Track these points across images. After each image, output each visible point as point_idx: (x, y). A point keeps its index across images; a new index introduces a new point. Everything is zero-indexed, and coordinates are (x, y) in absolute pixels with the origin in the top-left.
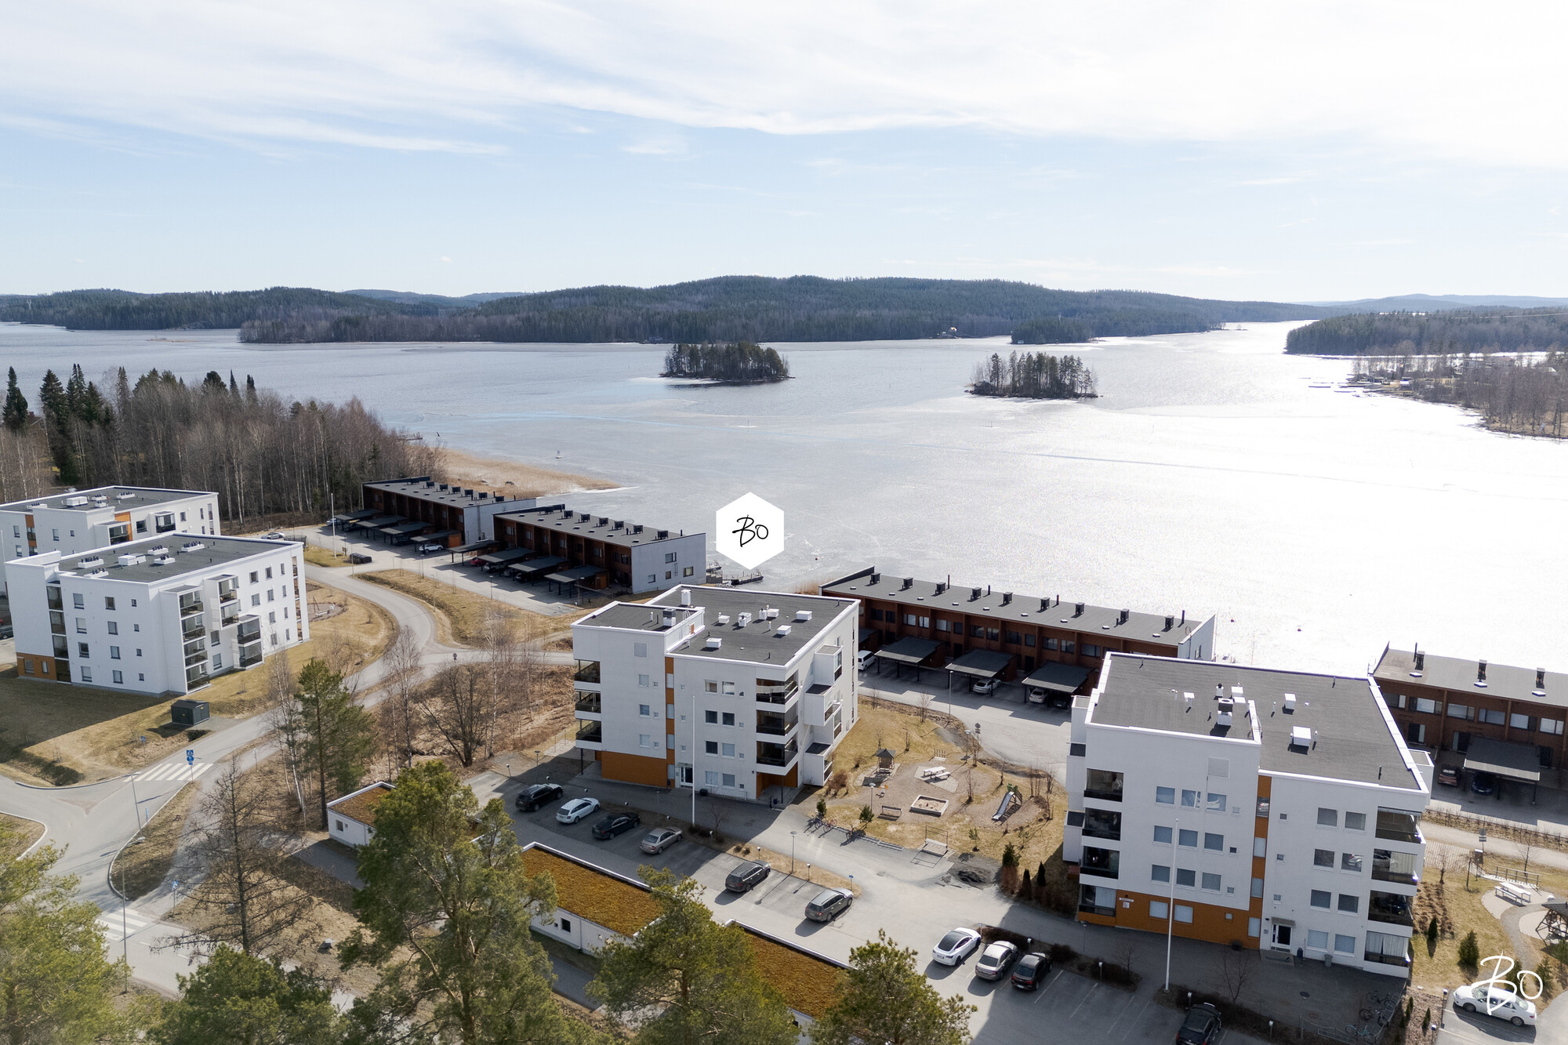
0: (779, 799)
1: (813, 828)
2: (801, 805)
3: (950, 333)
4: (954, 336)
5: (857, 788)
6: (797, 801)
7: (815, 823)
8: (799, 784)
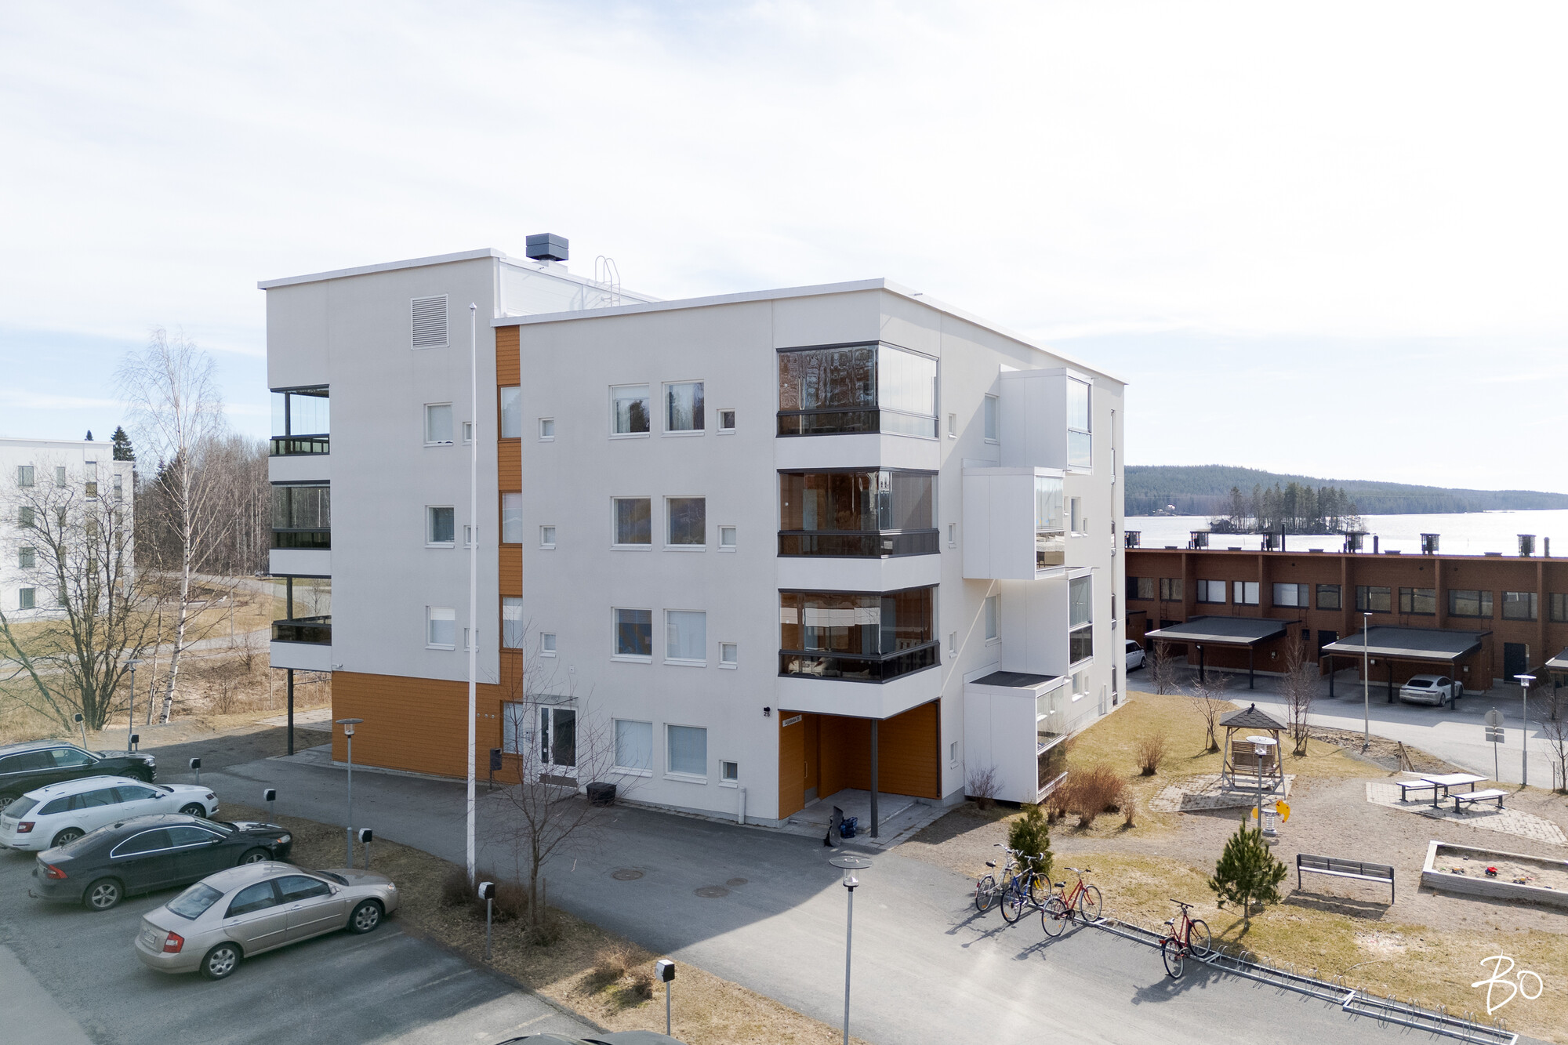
0: (864, 822)
1: (994, 918)
2: (949, 847)
3: (1168, 511)
4: (1172, 513)
5: (1163, 818)
6: (934, 833)
7: (1000, 900)
8: (947, 790)
